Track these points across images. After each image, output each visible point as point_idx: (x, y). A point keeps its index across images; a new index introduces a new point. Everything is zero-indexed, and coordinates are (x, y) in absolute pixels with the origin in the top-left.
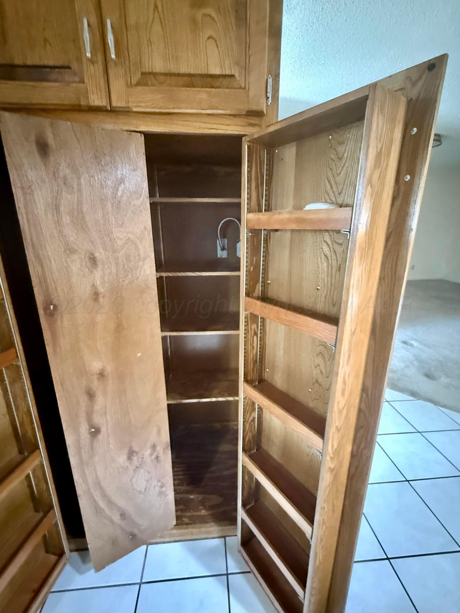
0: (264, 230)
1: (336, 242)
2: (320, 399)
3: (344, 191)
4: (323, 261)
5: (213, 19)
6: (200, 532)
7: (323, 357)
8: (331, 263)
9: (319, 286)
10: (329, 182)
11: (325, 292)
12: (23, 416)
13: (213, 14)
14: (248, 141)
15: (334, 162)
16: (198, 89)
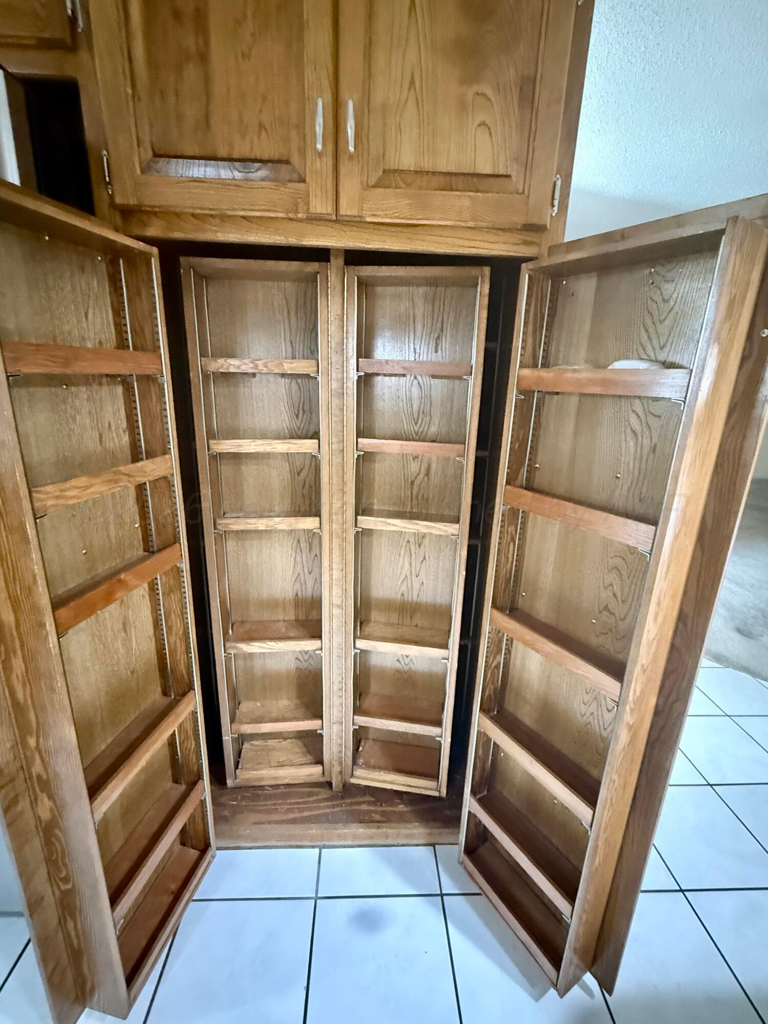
0: (538, 391)
1: (651, 413)
2: (610, 633)
3: (668, 345)
4: (629, 439)
5: (489, 99)
6: (398, 835)
7: (618, 573)
8: (642, 441)
9: (619, 474)
10: (647, 331)
11: (629, 481)
12: (176, 641)
13: (489, 93)
14: (530, 270)
15: (655, 304)
16: (458, 193)
